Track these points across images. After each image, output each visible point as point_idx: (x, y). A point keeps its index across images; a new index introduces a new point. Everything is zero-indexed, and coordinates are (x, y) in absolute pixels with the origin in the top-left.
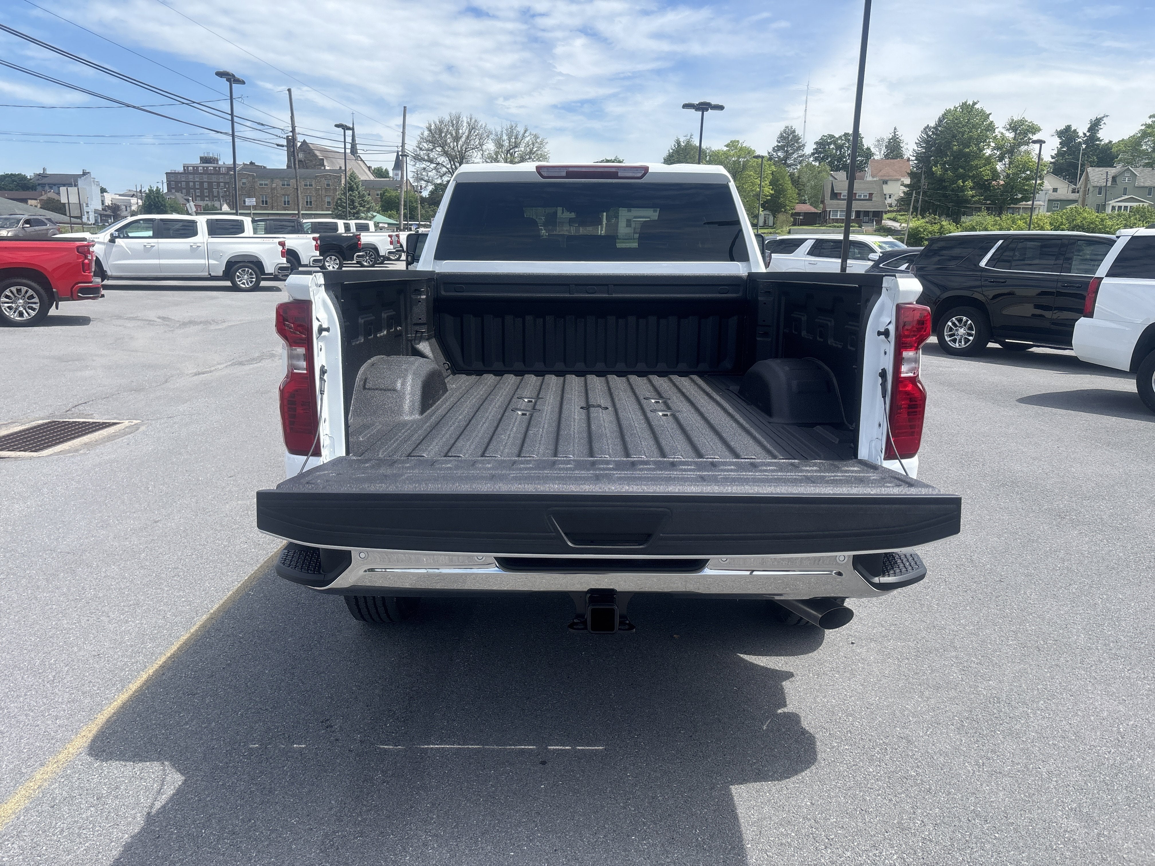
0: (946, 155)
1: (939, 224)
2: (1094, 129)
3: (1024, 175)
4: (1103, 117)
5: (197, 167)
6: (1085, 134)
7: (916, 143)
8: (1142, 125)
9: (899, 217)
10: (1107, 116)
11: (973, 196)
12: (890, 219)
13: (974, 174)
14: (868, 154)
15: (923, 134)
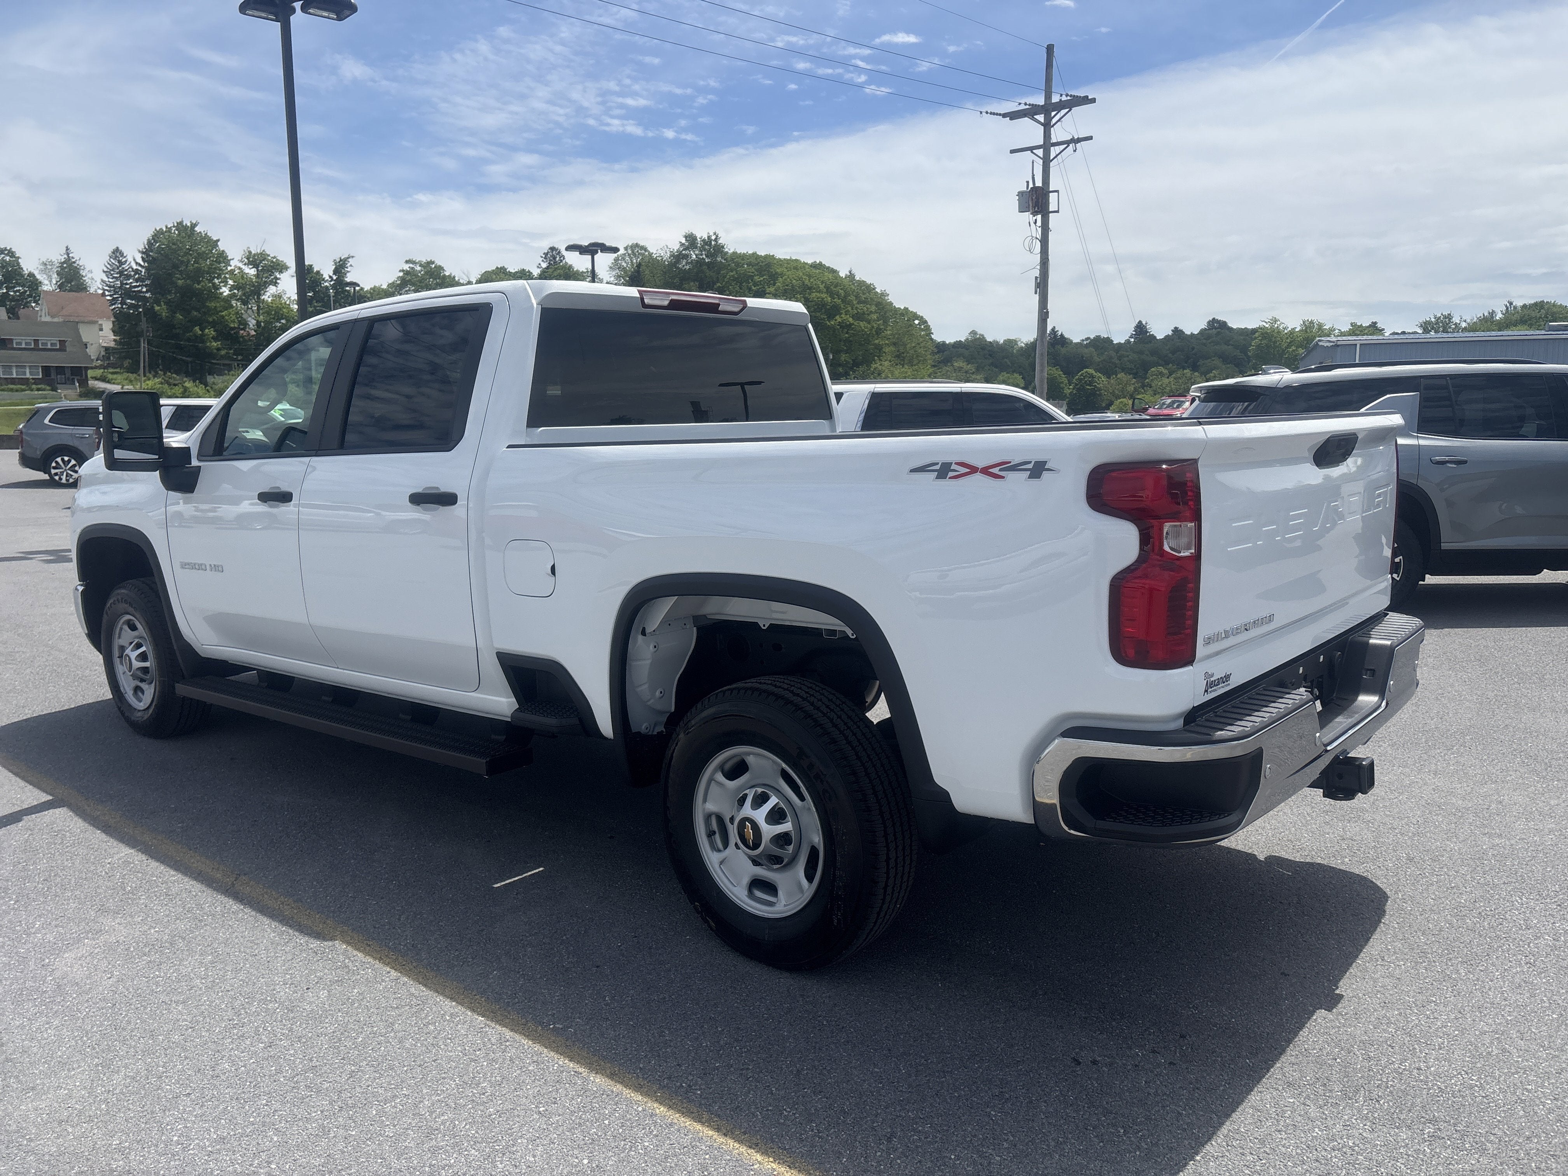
0: (170, 292)
1: (180, 385)
2: (341, 272)
3: (278, 325)
4: (348, 258)
6: (330, 277)
7: (104, 272)
8: (400, 271)
9: (110, 376)
10: (353, 257)
11: (218, 349)
12: (96, 379)
13: (214, 320)
14: (33, 283)
15: (112, 260)
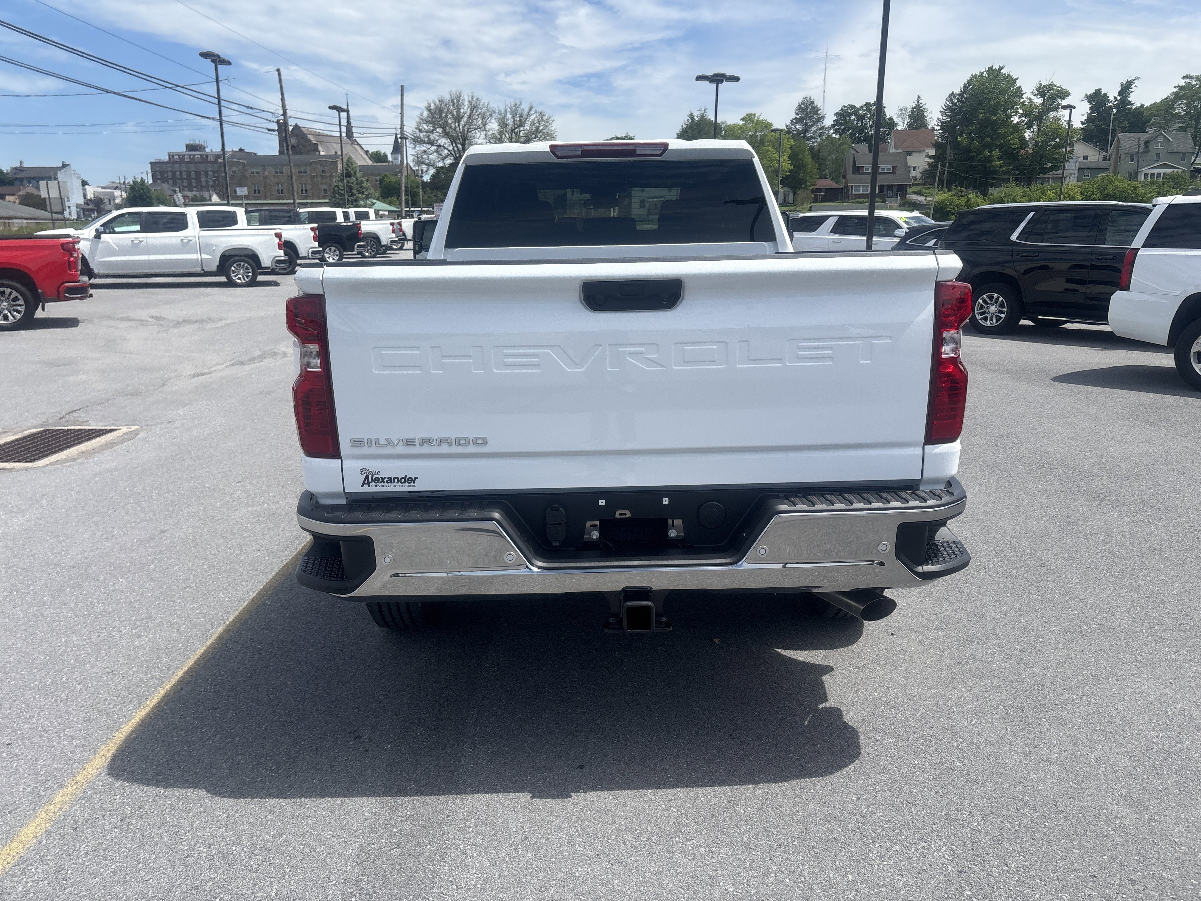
0: (973, 124)
1: (966, 197)
2: (1125, 93)
3: (1053, 143)
4: (1134, 80)
5: (183, 156)
6: (1115, 98)
7: (941, 112)
8: (1175, 87)
9: (924, 191)
10: (1138, 78)
11: (1001, 167)
12: (915, 193)
13: (1001, 143)
14: (891, 124)
15: (947, 102)
